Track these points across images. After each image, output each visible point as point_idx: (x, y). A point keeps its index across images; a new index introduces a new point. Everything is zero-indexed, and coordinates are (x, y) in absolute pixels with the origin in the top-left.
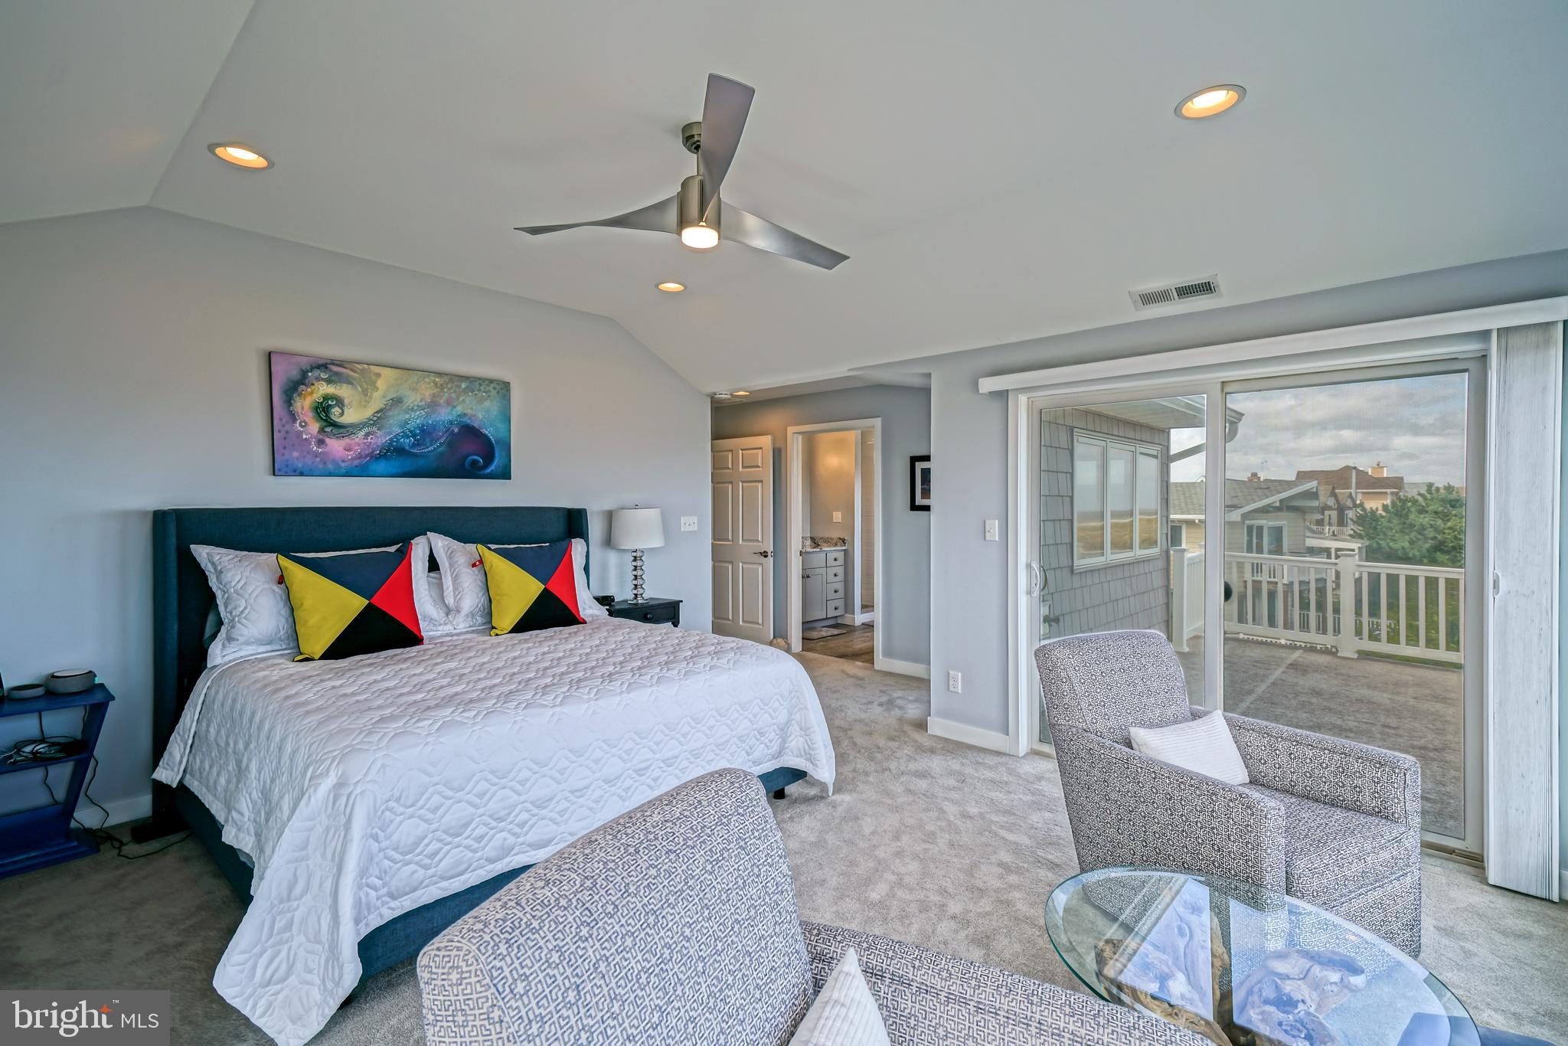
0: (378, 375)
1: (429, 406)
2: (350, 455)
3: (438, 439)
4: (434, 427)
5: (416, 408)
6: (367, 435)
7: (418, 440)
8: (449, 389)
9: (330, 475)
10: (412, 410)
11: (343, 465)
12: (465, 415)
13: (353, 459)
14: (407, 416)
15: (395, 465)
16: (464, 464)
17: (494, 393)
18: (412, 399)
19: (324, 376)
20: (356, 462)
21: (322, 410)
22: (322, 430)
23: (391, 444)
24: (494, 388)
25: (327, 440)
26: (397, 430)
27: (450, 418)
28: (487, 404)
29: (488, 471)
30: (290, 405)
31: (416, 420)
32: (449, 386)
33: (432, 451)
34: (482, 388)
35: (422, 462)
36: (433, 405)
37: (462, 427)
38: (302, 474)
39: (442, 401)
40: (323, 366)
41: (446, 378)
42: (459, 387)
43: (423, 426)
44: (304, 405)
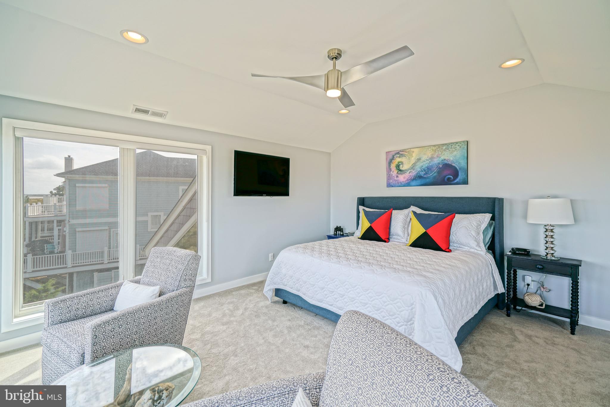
0: (413, 152)
1: (430, 159)
2: (405, 179)
3: (433, 171)
4: (432, 166)
5: (425, 160)
6: (410, 172)
7: (426, 172)
8: (438, 151)
9: (400, 186)
10: (424, 162)
11: (403, 183)
12: (445, 159)
13: (406, 181)
14: (422, 164)
15: (419, 182)
16: (444, 180)
17: (458, 147)
18: (424, 158)
19: (398, 156)
20: (407, 182)
21: (398, 166)
22: (398, 173)
23: (417, 175)
24: (458, 146)
25: (399, 176)
26: (419, 169)
27: (439, 162)
28: (455, 153)
29: (456, 181)
30: (390, 166)
31: (425, 165)
32: (438, 150)
33: (432, 175)
34: (453, 147)
35: (428, 180)
36: (432, 158)
37: (444, 164)
38: (393, 187)
39: (435, 156)
40: (398, 153)
41: (437, 147)
42: (442, 149)
43: (428, 166)
44: (393, 166)
